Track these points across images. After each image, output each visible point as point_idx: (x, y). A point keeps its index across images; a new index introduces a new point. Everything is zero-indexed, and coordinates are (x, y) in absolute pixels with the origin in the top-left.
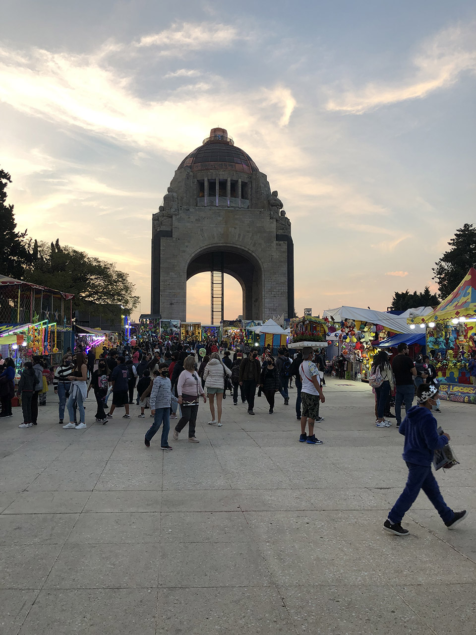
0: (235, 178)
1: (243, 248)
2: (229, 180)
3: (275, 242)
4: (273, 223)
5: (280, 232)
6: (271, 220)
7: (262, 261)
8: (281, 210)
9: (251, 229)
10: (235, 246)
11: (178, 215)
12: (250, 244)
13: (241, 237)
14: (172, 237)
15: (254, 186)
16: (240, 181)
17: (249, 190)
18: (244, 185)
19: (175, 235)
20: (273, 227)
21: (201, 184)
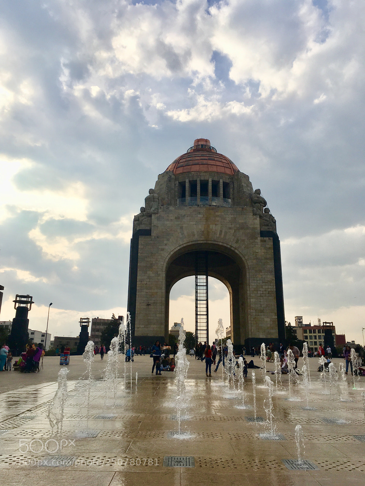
0: (216, 179)
1: (225, 245)
2: (210, 180)
3: (259, 238)
4: (256, 219)
5: (265, 228)
6: (255, 217)
7: (246, 258)
8: (264, 208)
9: (233, 226)
10: (216, 243)
11: (157, 213)
12: (232, 241)
13: (223, 234)
14: (151, 235)
15: (236, 186)
16: (221, 181)
17: (231, 190)
18: (226, 185)
19: (154, 233)
20: (256, 223)
21: (182, 185)
